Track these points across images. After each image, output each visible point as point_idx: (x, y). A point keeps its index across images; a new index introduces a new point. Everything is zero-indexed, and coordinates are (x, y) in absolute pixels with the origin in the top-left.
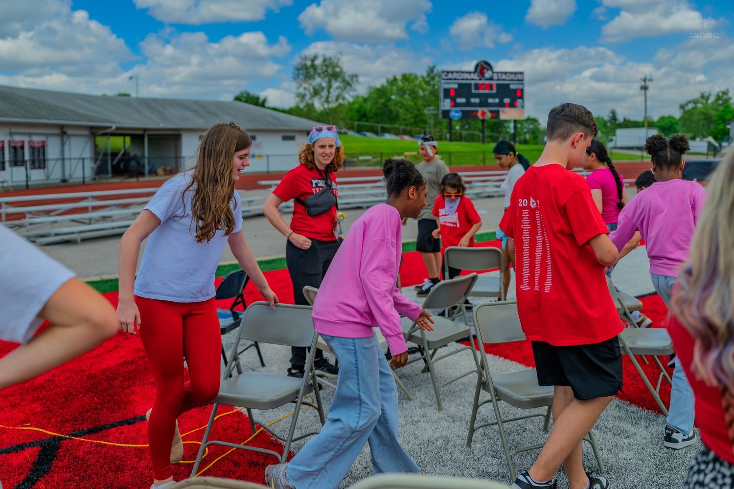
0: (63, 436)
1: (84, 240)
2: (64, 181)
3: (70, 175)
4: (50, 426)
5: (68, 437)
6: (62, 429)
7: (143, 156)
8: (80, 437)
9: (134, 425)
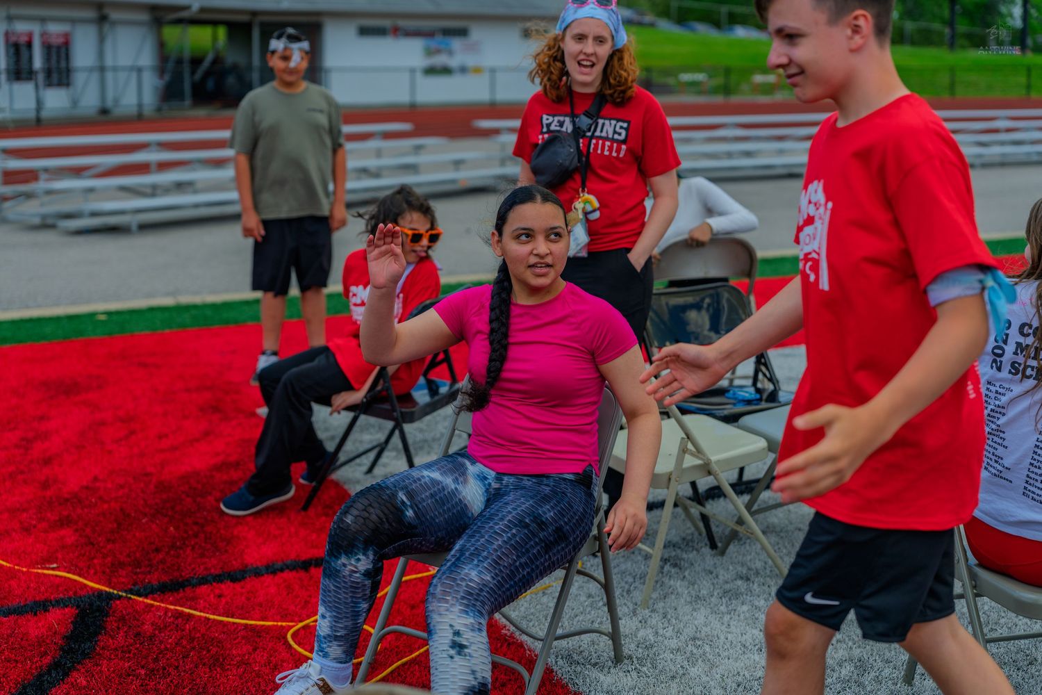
0: (115, 592)
1: (145, 227)
2: (104, 111)
3: (116, 101)
4: (92, 571)
5: (124, 594)
6: (114, 580)
7: (249, 67)
8: (146, 596)
9: (242, 583)
